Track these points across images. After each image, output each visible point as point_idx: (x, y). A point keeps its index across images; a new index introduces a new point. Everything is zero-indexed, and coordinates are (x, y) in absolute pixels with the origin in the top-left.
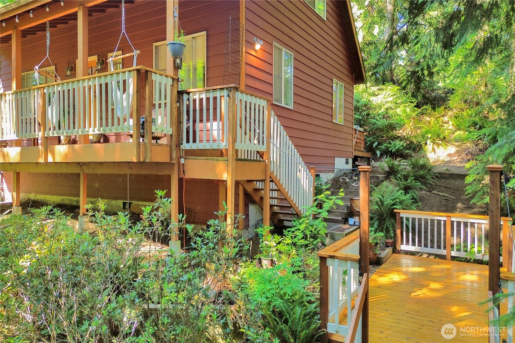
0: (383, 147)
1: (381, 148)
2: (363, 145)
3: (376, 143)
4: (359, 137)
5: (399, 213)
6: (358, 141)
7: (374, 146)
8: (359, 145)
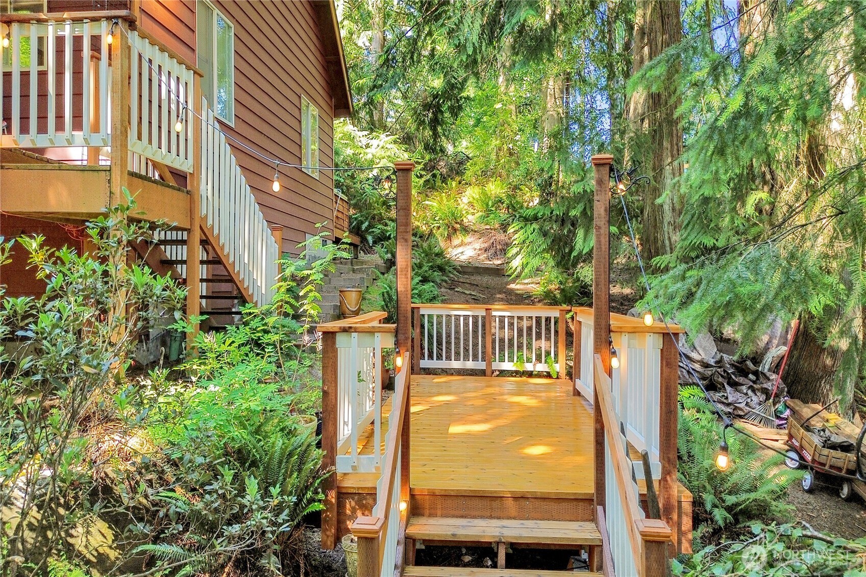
0: (377, 231)
1: (373, 232)
2: (346, 224)
3: (367, 224)
4: (341, 209)
5: (419, 308)
6: (340, 215)
7: (364, 227)
8: (341, 222)
